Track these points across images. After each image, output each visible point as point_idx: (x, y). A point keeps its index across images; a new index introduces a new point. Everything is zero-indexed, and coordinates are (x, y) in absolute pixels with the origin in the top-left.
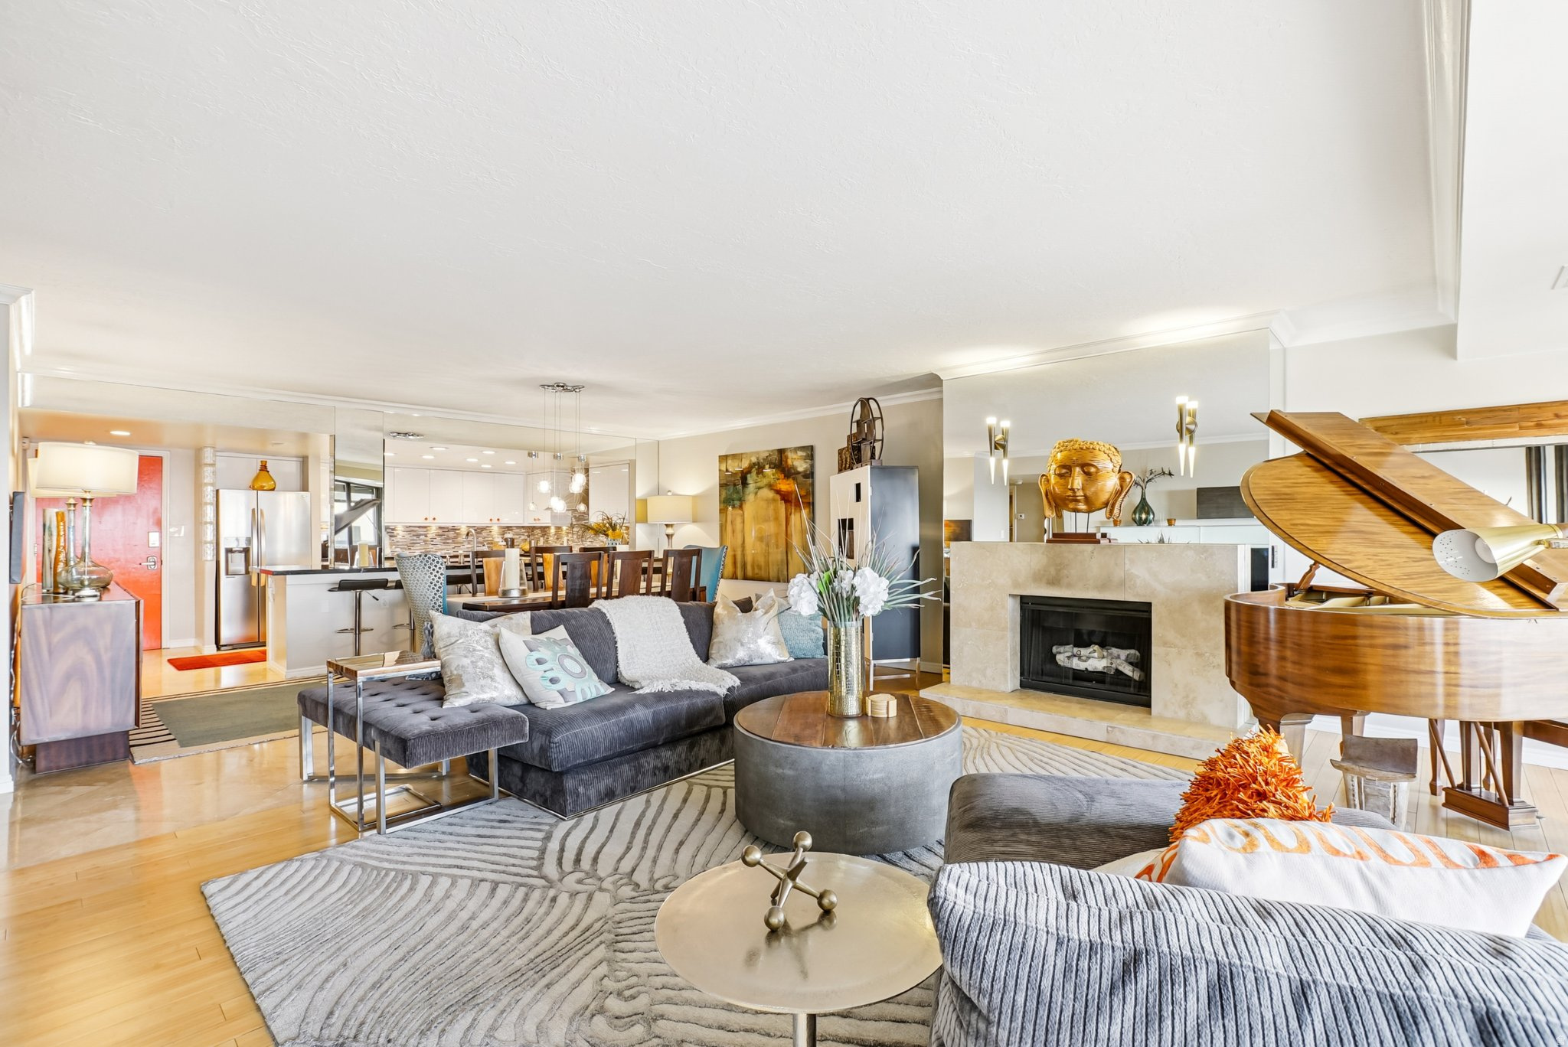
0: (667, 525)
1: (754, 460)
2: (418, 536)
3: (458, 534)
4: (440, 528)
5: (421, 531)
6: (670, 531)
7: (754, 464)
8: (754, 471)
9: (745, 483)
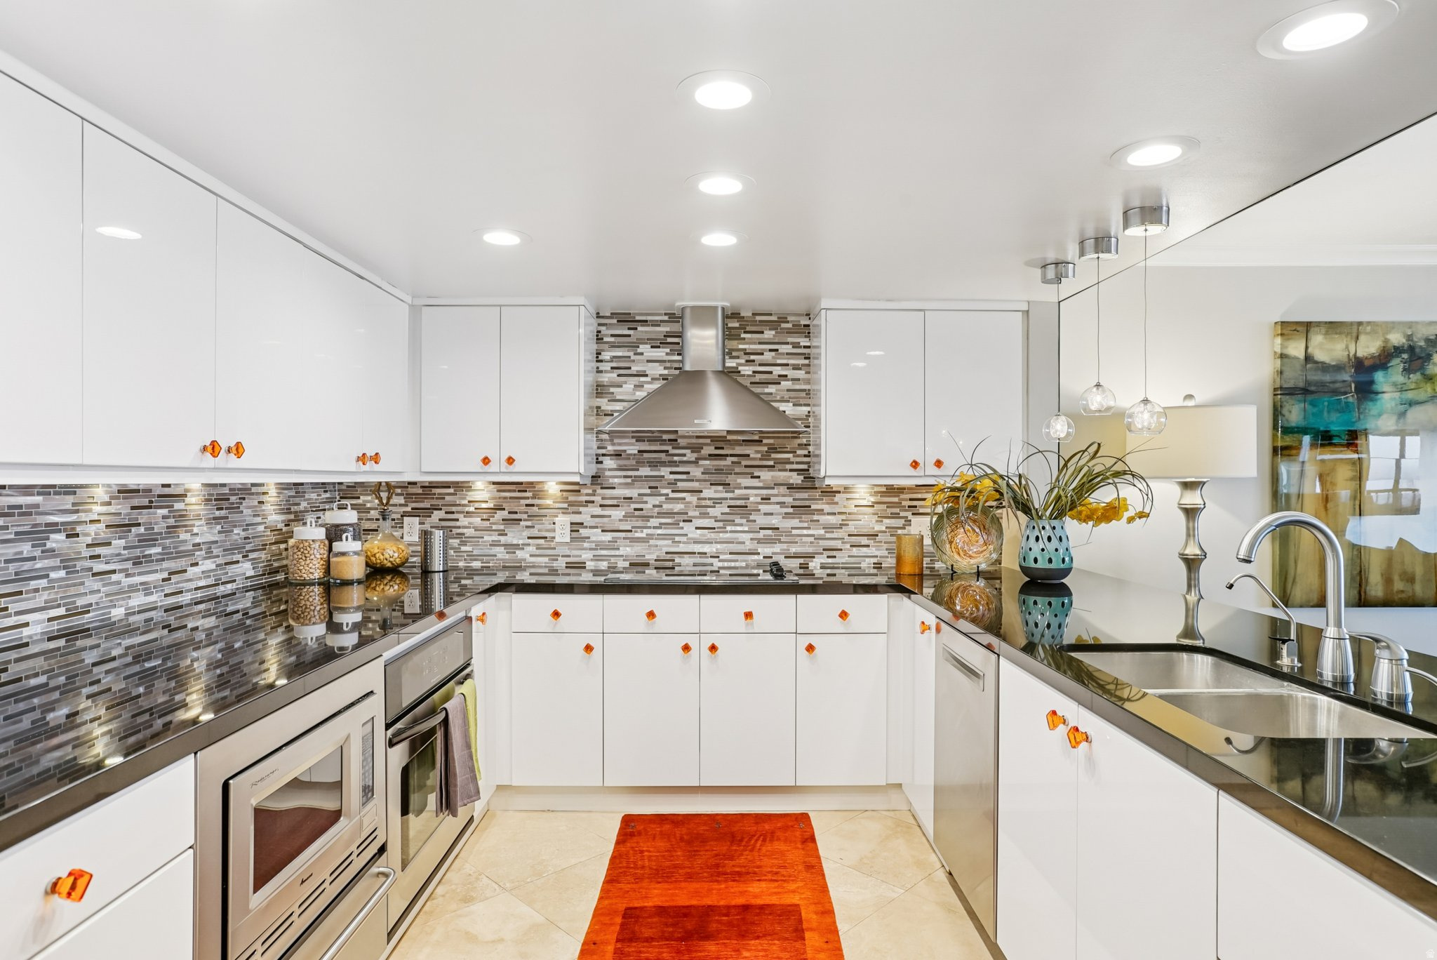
0: (1187, 486)
1: (1396, 339)
2: (38, 535)
3: (181, 516)
4: (126, 492)
5: (55, 511)
6: (1192, 499)
7: (1398, 350)
8: (1397, 364)
9: (1366, 391)
